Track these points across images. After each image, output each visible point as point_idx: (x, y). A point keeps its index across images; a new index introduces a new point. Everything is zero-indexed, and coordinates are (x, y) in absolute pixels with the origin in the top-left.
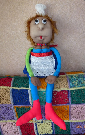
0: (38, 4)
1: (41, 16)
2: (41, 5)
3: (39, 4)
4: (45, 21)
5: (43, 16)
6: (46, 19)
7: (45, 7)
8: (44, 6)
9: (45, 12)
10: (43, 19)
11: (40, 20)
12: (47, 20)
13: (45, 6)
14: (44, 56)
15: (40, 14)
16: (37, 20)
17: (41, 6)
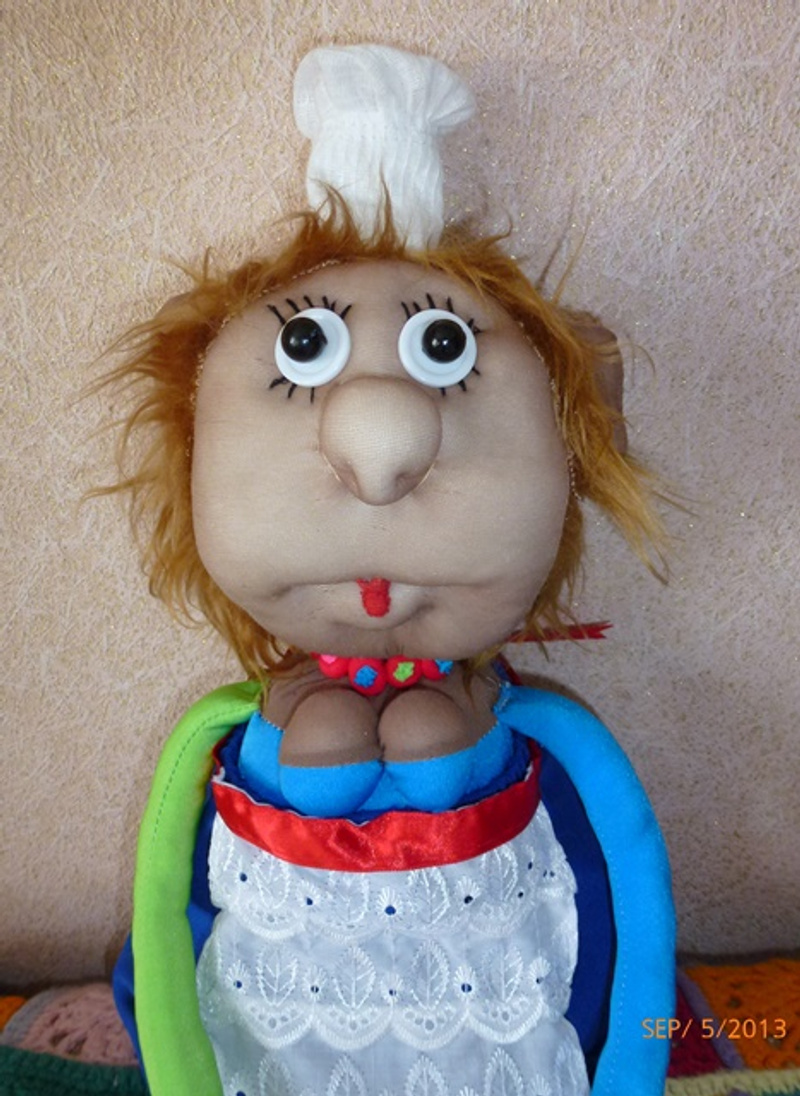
0: (326, 57)
1: (387, 251)
2: (383, 70)
3: (359, 58)
4: (443, 343)
5: (414, 240)
6: (466, 305)
7: (455, 104)
8: (429, 90)
9: (447, 170)
10: (410, 310)
11: (371, 329)
12: (487, 313)
13: (445, 80)
14: (414, 861)
15: (367, 227)
16: (317, 315)
17: (391, 88)
